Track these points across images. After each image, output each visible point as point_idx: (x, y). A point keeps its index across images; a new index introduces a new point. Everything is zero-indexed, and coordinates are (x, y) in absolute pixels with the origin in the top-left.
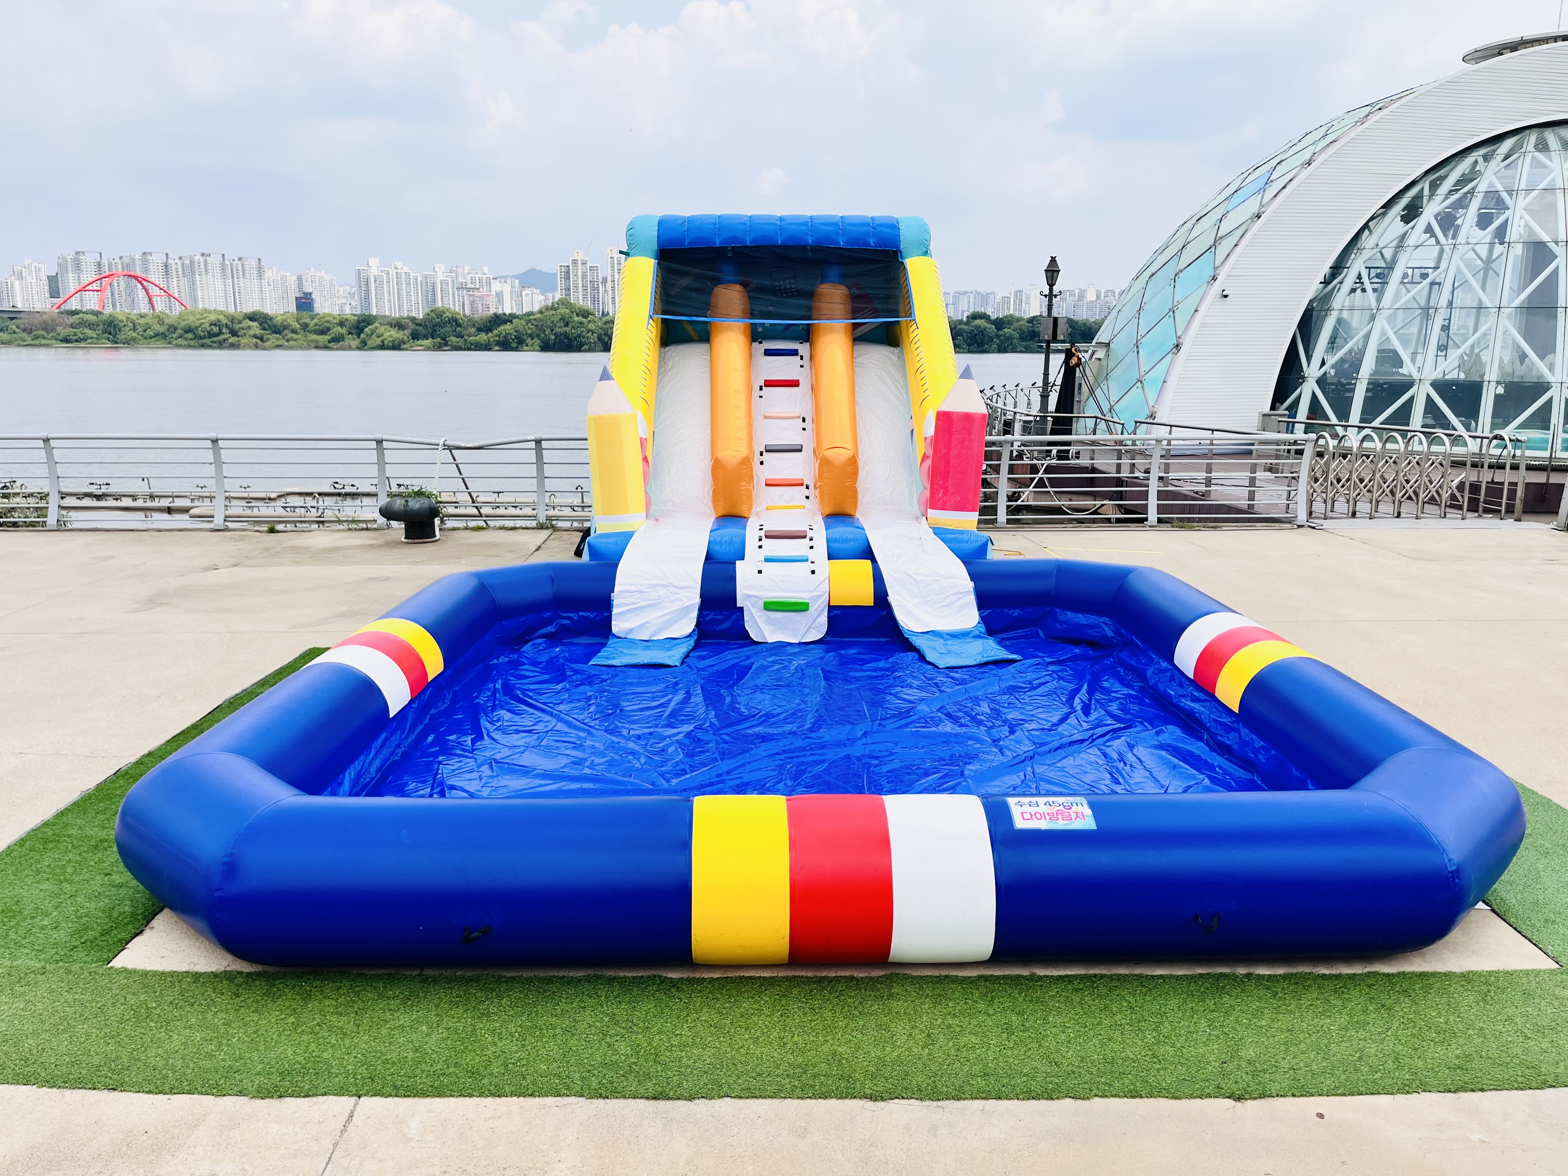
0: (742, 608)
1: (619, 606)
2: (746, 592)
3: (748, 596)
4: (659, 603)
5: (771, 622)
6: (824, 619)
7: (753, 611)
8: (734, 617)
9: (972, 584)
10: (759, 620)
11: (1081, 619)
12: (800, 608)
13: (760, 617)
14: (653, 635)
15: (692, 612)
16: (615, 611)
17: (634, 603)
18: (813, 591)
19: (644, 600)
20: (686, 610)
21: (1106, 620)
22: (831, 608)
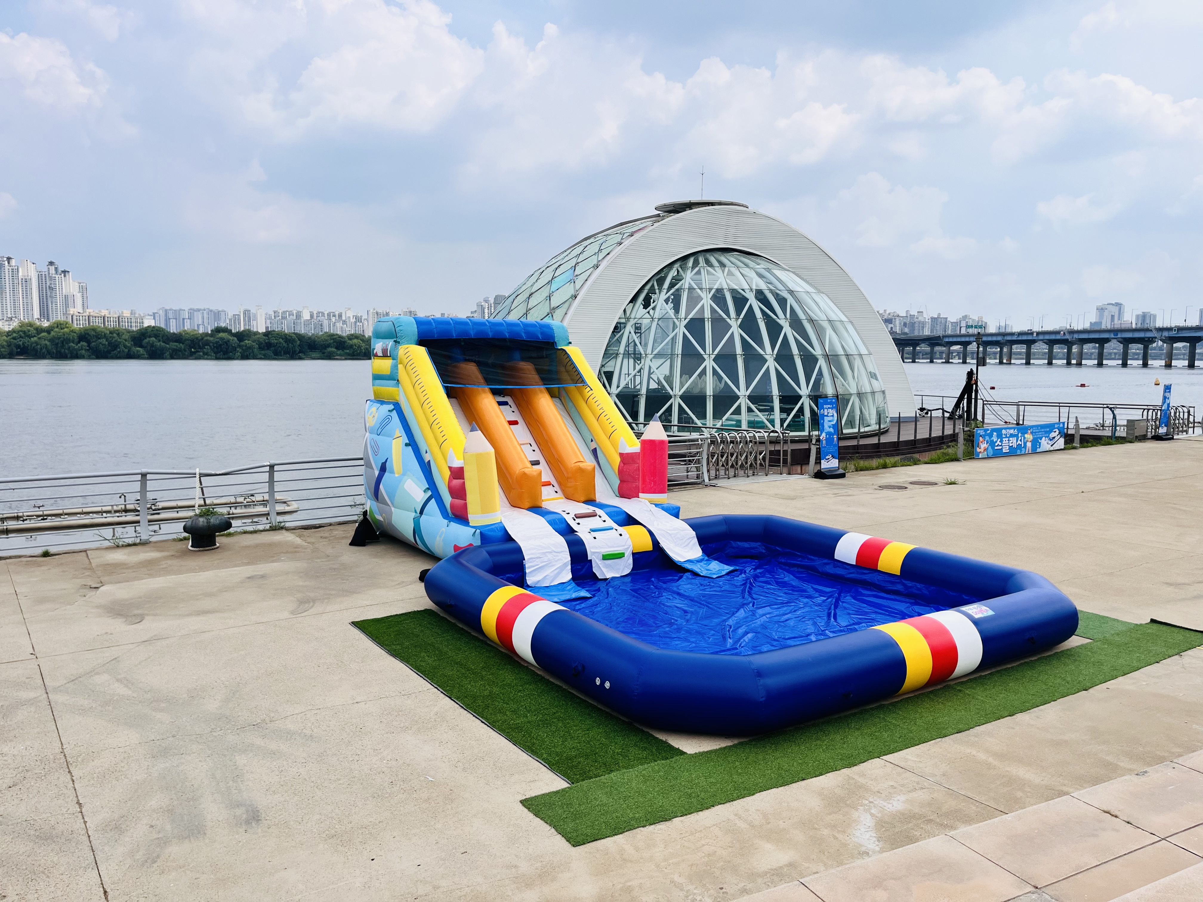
0: (591, 560)
1: (529, 568)
2: (592, 550)
3: (594, 553)
4: (550, 563)
5: (607, 566)
6: (631, 561)
7: (597, 561)
8: (587, 566)
9: (694, 533)
10: (600, 566)
11: (746, 545)
12: (620, 556)
13: (601, 564)
14: (551, 582)
15: (567, 566)
16: (527, 571)
17: (537, 565)
18: (624, 546)
19: (542, 562)
20: (565, 565)
21: (759, 544)
22: (634, 554)
